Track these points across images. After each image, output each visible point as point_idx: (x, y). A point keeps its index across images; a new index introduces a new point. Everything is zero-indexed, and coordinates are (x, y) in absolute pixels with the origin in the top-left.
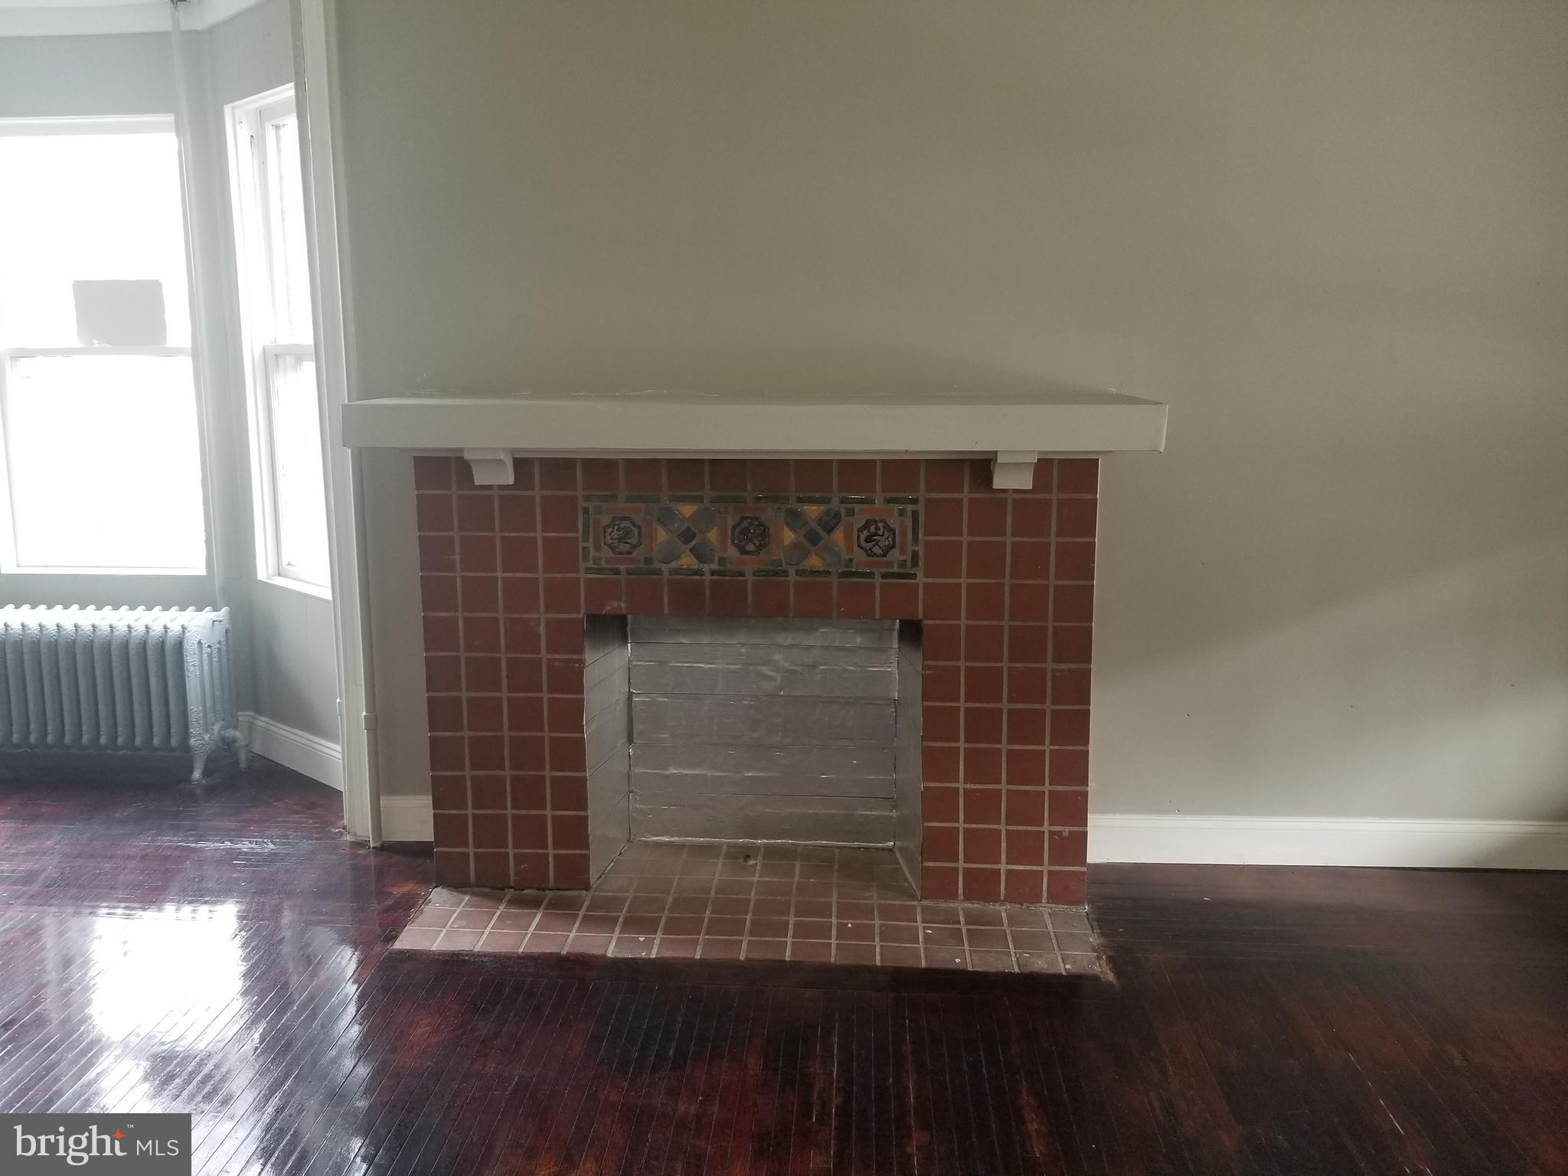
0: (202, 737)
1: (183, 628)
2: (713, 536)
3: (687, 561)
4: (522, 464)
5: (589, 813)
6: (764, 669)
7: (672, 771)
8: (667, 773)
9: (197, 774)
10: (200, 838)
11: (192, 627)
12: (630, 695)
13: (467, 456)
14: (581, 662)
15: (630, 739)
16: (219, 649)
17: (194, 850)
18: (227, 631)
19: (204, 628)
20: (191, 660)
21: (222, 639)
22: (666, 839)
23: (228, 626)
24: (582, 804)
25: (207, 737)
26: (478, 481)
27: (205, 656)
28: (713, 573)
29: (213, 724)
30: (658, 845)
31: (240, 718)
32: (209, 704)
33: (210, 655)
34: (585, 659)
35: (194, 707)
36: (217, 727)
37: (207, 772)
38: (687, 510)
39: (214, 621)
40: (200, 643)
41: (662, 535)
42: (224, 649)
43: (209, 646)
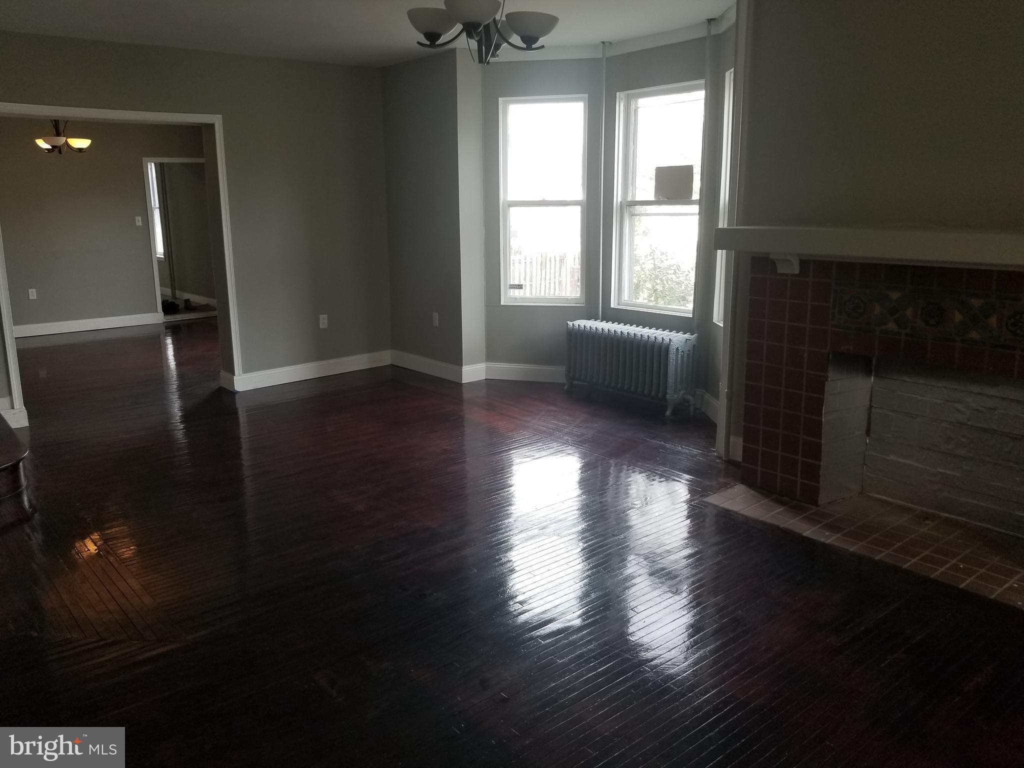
0: (673, 396)
1: (670, 340)
2: (909, 312)
3: (891, 326)
4: (804, 263)
5: (822, 463)
6: (959, 406)
7: (892, 457)
8: (888, 458)
9: (668, 413)
10: (653, 438)
11: (674, 339)
12: (871, 407)
13: (772, 257)
14: (826, 378)
15: (868, 432)
16: (688, 354)
17: (648, 441)
18: (694, 346)
19: (681, 342)
20: (672, 356)
21: (691, 350)
22: (884, 498)
23: (694, 343)
24: (818, 458)
25: (675, 396)
26: (779, 271)
27: (680, 356)
28: (907, 335)
29: (680, 391)
30: (877, 499)
31: (697, 392)
32: (679, 380)
33: (682, 357)
34: (828, 376)
35: (671, 380)
36: (682, 392)
37: (674, 413)
38: (895, 295)
39: (687, 340)
40: (677, 349)
41: (877, 310)
42: (691, 354)
43: (682, 351)
